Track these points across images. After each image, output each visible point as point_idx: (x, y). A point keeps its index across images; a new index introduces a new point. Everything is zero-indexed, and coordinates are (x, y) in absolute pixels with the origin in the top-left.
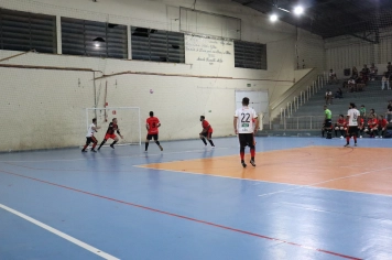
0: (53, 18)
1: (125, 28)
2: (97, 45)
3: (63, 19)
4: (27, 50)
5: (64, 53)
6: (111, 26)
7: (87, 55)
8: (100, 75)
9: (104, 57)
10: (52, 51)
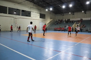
0: (7, 7)
1: (20, 10)
2: (15, 13)
3: (9, 8)
4: (1, 13)
5: (9, 14)
6: (18, 9)
7: (13, 14)
8: (15, 18)
9: (16, 15)
10: (6, 13)
